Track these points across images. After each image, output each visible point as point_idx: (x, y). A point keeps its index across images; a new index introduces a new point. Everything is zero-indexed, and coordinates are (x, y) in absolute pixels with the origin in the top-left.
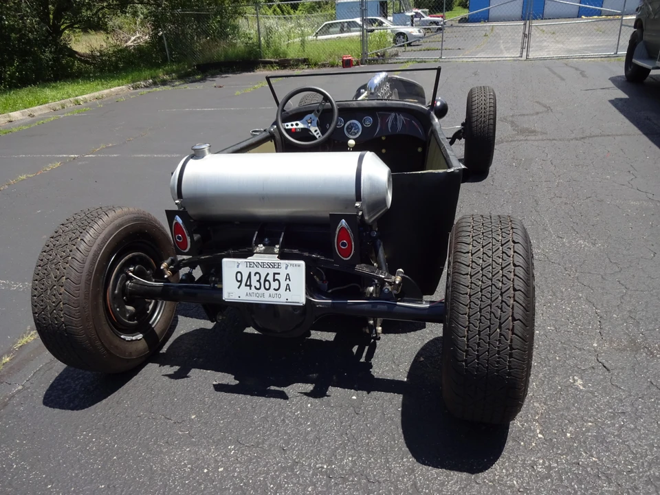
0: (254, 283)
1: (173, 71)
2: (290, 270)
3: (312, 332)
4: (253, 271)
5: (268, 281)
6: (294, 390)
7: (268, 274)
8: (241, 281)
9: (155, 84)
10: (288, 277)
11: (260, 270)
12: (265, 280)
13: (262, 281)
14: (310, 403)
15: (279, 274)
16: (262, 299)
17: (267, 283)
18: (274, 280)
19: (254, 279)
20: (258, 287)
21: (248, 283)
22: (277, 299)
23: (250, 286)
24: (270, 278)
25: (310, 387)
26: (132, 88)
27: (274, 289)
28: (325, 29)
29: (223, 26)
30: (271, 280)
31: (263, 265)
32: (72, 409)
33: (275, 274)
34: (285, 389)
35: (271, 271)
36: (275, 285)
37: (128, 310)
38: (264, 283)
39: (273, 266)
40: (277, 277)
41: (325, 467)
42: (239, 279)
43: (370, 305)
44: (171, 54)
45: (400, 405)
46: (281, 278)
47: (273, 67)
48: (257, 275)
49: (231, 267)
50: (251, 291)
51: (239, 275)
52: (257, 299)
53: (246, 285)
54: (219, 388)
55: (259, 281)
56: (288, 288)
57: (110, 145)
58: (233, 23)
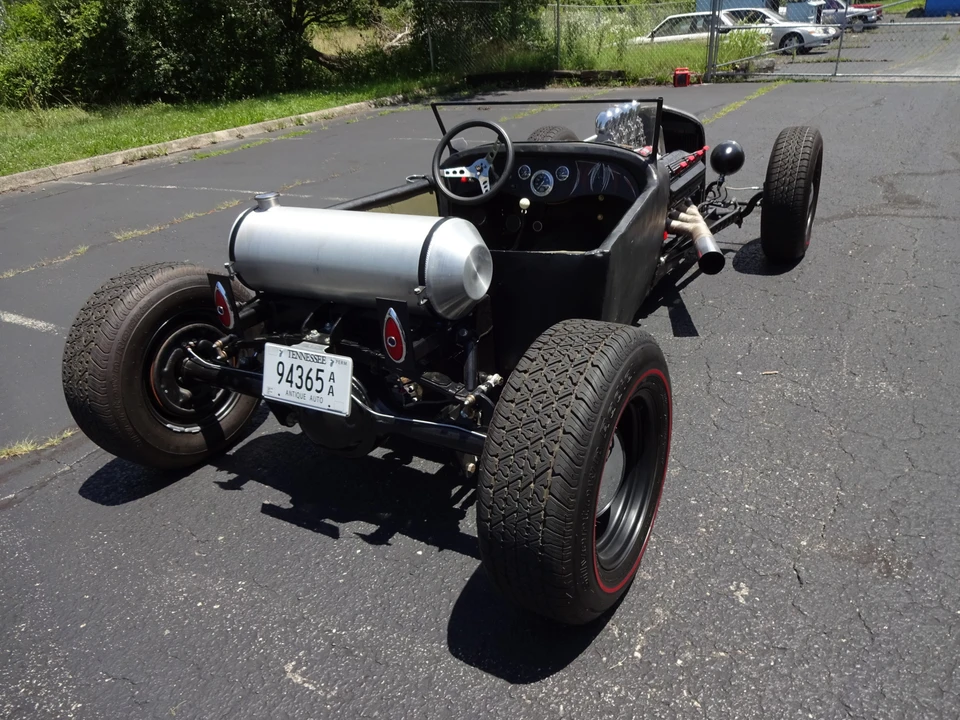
0: (296, 379)
1: (434, 84)
2: (335, 368)
3: (415, 458)
4: (297, 363)
5: (310, 378)
6: (351, 529)
7: (311, 370)
8: (281, 375)
9: (405, 101)
10: (332, 377)
11: (302, 363)
12: (308, 378)
13: (304, 378)
14: (360, 548)
15: (322, 371)
16: (302, 401)
17: (309, 382)
18: (318, 379)
19: (296, 373)
20: (299, 385)
21: (290, 379)
22: (319, 404)
23: (291, 382)
24: (313, 375)
25: (372, 528)
26: (373, 106)
27: (316, 390)
28: (668, 26)
29: (514, 20)
30: (314, 378)
31: (306, 357)
32: (103, 504)
33: (319, 370)
34: (341, 526)
35: (316, 366)
36: (317, 385)
37: (182, 394)
38: (306, 381)
39: (316, 359)
40: (320, 374)
41: (334, 631)
42: (281, 371)
44: (436, 60)
45: (471, 574)
46: (325, 376)
47: (572, 83)
48: (300, 369)
49: (273, 354)
50: (292, 389)
51: (281, 366)
52: (297, 400)
53: (287, 381)
54: (268, 509)
55: (300, 377)
56: (331, 392)
57: (308, 182)
58: (532, 15)
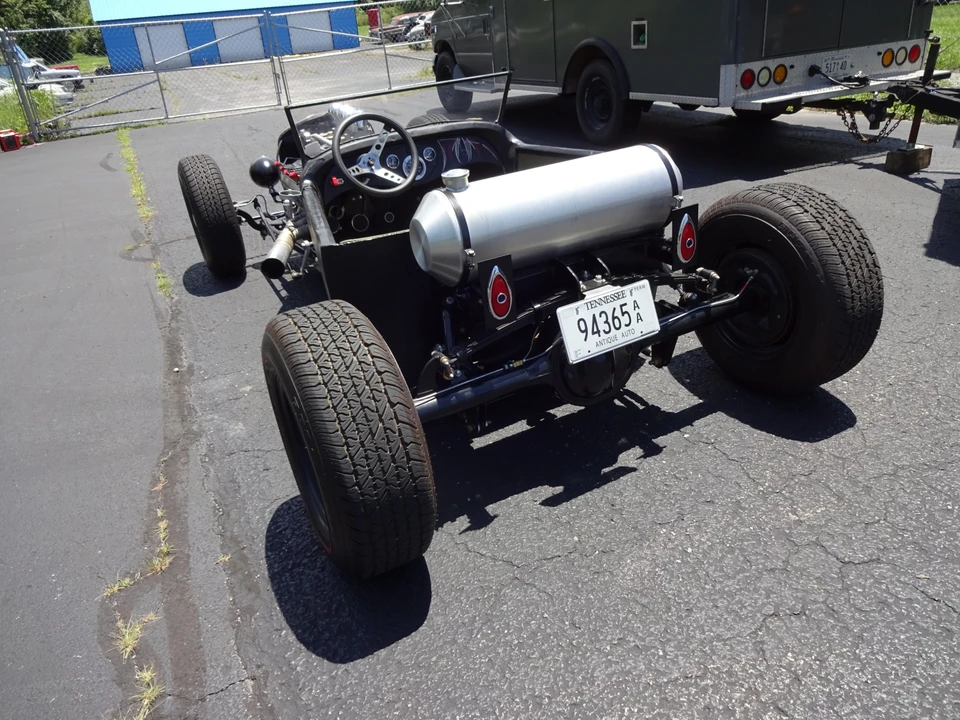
0: (602, 327)
2: (637, 296)
4: (597, 312)
5: (617, 317)
6: (628, 460)
7: (614, 309)
8: (586, 331)
10: (636, 305)
11: (604, 307)
12: (614, 318)
13: (610, 321)
14: (661, 460)
15: (625, 304)
16: (616, 343)
17: (616, 321)
18: (623, 314)
19: (601, 321)
20: (607, 330)
21: (595, 330)
22: (632, 337)
23: (598, 332)
24: (618, 313)
25: (637, 451)
27: (627, 325)
30: (620, 316)
31: (606, 300)
33: (621, 306)
34: (620, 464)
35: (617, 304)
36: (625, 320)
38: (613, 322)
39: (617, 297)
40: (625, 309)
42: (583, 328)
43: (689, 317)
46: (629, 308)
48: (603, 315)
49: (568, 317)
50: (600, 339)
51: (582, 323)
52: (609, 345)
53: (593, 333)
55: (607, 322)
56: (639, 318)
